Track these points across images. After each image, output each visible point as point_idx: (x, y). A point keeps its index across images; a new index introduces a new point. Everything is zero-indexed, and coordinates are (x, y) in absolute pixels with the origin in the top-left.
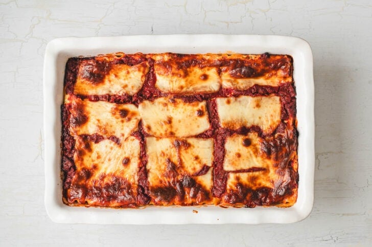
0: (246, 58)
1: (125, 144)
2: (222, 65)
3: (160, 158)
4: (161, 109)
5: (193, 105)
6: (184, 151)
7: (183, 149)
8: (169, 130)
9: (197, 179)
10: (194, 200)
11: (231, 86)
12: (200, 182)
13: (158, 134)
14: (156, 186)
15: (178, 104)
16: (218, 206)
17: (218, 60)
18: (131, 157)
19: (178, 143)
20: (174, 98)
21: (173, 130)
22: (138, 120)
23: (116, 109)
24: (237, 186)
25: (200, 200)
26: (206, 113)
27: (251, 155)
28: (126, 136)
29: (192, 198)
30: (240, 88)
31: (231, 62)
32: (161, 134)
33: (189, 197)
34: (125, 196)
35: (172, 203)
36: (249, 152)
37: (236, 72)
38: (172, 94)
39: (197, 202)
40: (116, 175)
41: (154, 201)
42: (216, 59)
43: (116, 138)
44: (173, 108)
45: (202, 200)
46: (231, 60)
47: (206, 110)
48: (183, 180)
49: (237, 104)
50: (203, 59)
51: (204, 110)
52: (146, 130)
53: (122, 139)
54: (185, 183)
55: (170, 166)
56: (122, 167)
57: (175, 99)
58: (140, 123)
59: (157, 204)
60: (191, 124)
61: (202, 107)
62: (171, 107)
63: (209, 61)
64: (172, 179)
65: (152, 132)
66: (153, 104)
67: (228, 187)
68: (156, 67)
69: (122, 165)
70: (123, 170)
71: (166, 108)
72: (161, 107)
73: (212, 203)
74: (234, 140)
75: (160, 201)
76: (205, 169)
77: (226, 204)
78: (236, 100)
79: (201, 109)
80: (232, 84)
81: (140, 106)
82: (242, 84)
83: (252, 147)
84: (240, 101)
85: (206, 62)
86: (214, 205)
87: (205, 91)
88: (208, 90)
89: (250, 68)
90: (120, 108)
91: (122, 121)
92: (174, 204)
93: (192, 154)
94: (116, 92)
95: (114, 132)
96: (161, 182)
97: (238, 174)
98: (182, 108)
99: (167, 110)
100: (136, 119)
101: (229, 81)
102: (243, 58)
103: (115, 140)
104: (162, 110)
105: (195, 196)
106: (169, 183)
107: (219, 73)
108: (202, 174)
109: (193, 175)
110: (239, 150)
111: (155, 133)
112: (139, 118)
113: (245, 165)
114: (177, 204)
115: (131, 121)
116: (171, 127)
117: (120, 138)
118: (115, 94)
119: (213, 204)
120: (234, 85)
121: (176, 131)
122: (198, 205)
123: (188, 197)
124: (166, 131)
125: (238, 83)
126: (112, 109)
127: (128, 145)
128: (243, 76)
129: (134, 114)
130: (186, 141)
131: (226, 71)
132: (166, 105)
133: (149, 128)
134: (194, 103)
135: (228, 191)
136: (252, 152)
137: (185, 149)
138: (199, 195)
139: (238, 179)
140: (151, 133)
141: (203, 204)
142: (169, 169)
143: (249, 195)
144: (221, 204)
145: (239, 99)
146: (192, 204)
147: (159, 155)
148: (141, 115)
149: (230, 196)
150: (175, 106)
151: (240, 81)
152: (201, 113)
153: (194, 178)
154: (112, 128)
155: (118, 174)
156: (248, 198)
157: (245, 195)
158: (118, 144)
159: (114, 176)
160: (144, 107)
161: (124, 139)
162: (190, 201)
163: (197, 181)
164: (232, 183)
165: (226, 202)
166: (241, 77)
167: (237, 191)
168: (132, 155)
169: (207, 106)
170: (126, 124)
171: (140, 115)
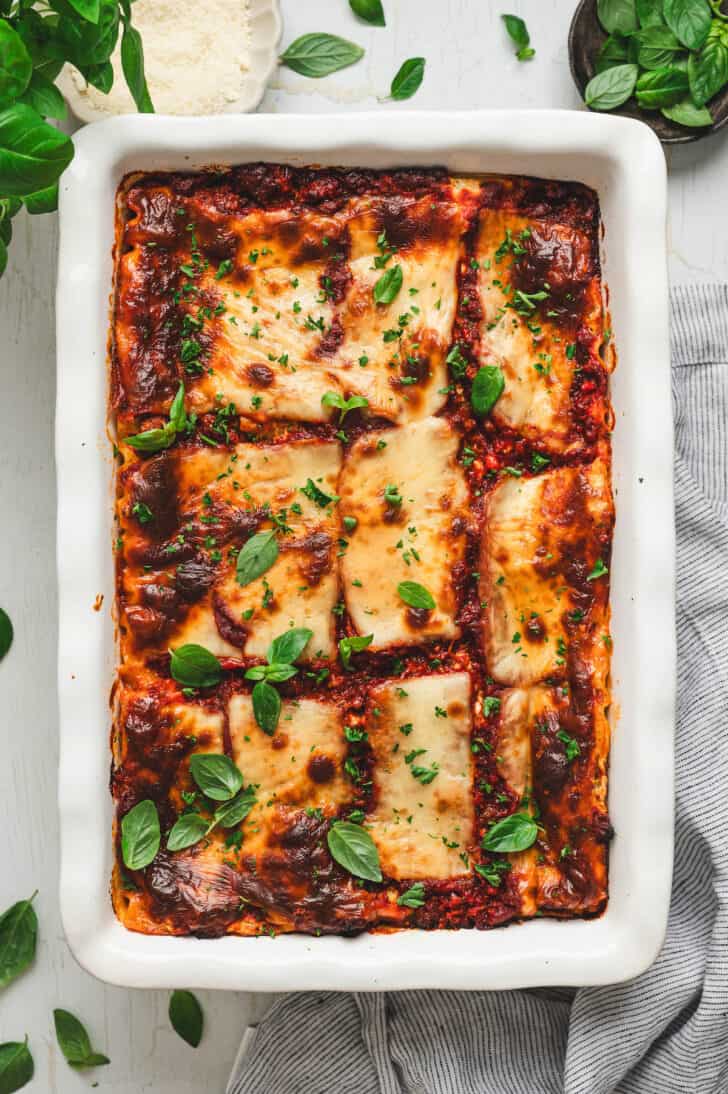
0: (597, 767)
1: (318, 372)
2: (575, 686)
3: (270, 486)
4: (431, 490)
5: (444, 595)
6: (294, 567)
7: (302, 561)
8: (365, 518)
9: (203, 607)
10: (135, 598)
11: (509, 720)
12: (195, 616)
13: (352, 482)
14: (181, 476)
15: (449, 545)
16: (116, 677)
17: (591, 677)
18: (276, 391)
19: (321, 547)
20: (469, 535)
21: (363, 531)
22: (396, 416)
23: (432, 346)
24: (181, 738)
25: (137, 617)
26: (419, 637)
27: (282, 782)
28: (345, 377)
29: (143, 591)
30: (503, 747)
31: (584, 719)
32: (349, 492)
33: (144, 583)
34: (151, 374)
35: (125, 527)
36: (291, 777)
37: (551, 735)
38: (482, 526)
39: (128, 610)
40: (217, 345)
41: (132, 469)
42: (592, 669)
43: (338, 344)
44: (436, 531)
45: (135, 625)
46: (592, 718)
47: (427, 637)
48: (199, 563)
49: (450, 740)
50: (595, 625)
51: (429, 631)
52: (363, 441)
53: (334, 363)
54: (192, 571)
55: (246, 521)
56: (241, 362)
57: (463, 537)
58: (387, 423)
59: (123, 477)
60: (382, 587)
61: (438, 624)
62: (438, 522)
63: (588, 645)
64: (203, 528)
65: (358, 461)
66: (449, 465)
67: (178, 709)
68: (565, 474)
69: (249, 363)
70: (231, 367)
71: (435, 506)
72: (439, 491)
73: (126, 658)
74: (329, 727)
75: (135, 488)
76: (236, 633)
77: (126, 702)
78: (461, 734)
79: (432, 620)
80: (514, 723)
81: (440, 423)
82: (517, 753)
83: (306, 788)
84: (457, 747)
85: (585, 636)
86: (118, 665)
87: (491, 636)
88: (496, 643)
89: (566, 778)
90: (435, 359)
91: (391, 365)
92: (121, 532)
93: (285, 591)
94: (491, 342)
95: (356, 338)
96: (195, 490)
97: (218, 740)
98: (436, 560)
99: (429, 512)
100: (401, 410)
101: (526, 710)
102: (597, 758)
103: (330, 342)
104: (428, 495)
105: (147, 601)
106: (193, 517)
107: (550, 681)
108: (219, 626)
109: (216, 593)
110: (297, 746)
111: (353, 472)
112: (403, 419)
113: (247, 765)
114: (121, 544)
115: (392, 394)
116: (373, 524)
117: (337, 356)
118: (484, 342)
119: (123, 662)
120: (513, 729)
121: (360, 539)
122: (121, 609)
123: (147, 578)
124: (361, 507)
125: (519, 741)
126: (433, 331)
127: (313, 383)
128: (538, 756)
129: (415, 403)
130: (327, 572)
131: (556, 701)
132: (446, 504)
133: (370, 452)
134: (451, 596)
135: (166, 710)
136: (290, 786)
137: (300, 570)
138: (152, 617)
139: (205, 740)
140: (351, 459)
141: (123, 630)
142: (236, 519)
143: (154, 779)
144: (121, 685)
145: (464, 744)
146: (122, 593)
147: (282, 483)
148: (414, 425)
149: (150, 715)
150: (441, 537)
151: (524, 748)
152: (418, 619)
153: (208, 597)
154: (371, 333)
155: (221, 351)
156: (144, 774)
157: (154, 766)
158: (318, 351)
159: (216, 338)
160: (437, 435)
161: (333, 371)
162: (133, 585)
163: (196, 608)
164: (193, 721)
165: (130, 704)
166: (534, 748)
167: (168, 737)
168: (282, 396)
169: (443, 641)
170: (384, 375)
171: (410, 421)
